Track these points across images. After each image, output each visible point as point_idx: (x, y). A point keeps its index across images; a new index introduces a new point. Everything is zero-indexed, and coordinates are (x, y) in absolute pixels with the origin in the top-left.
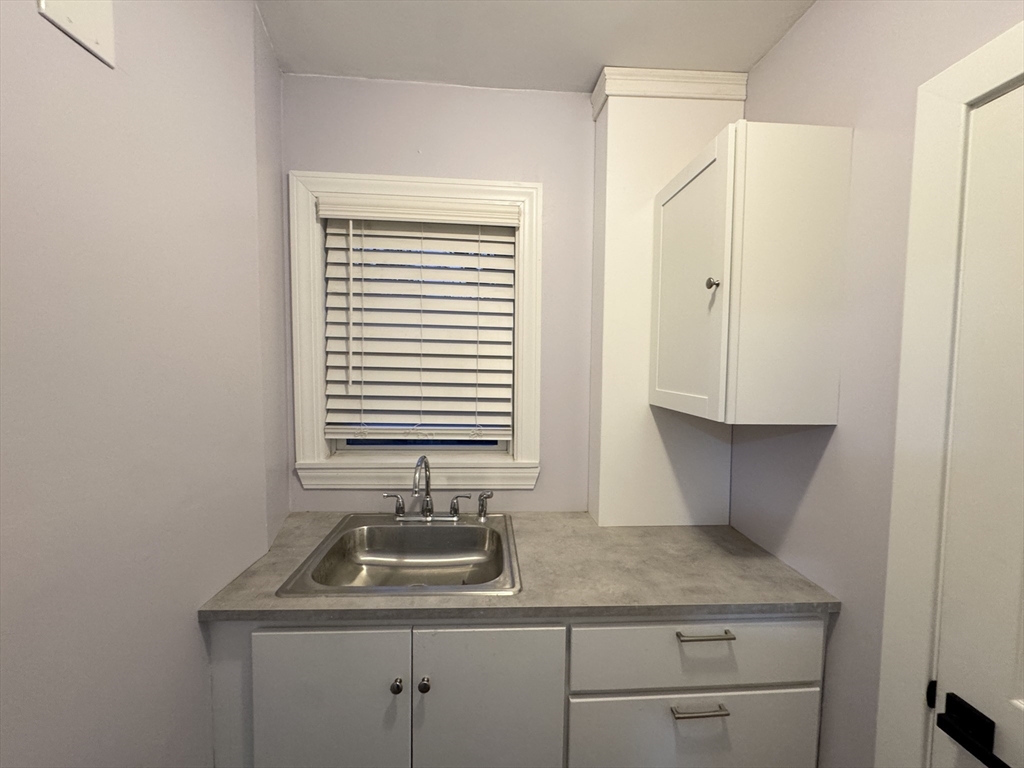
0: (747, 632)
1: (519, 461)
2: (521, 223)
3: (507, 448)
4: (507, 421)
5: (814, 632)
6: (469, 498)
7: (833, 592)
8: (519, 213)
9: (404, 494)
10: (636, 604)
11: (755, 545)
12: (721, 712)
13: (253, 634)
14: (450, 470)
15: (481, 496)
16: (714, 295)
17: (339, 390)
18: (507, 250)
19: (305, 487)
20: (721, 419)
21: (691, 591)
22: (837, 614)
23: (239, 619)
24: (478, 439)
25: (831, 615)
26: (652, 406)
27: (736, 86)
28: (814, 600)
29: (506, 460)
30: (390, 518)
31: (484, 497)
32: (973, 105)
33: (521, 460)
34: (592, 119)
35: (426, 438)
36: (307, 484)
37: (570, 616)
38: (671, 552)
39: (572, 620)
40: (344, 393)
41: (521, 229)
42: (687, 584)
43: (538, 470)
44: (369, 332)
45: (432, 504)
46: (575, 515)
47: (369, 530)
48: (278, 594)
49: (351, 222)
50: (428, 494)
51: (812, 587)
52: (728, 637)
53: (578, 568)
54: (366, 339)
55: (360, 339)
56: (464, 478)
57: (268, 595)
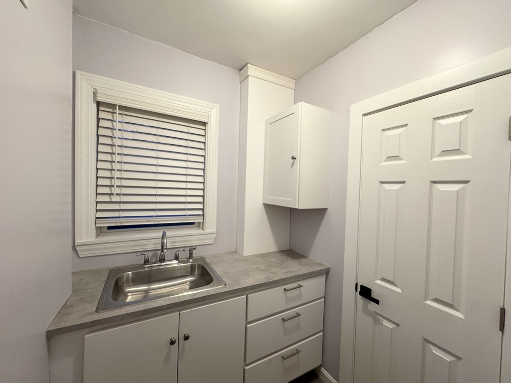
0: (305, 284)
1: (207, 231)
2: (209, 121)
3: (200, 225)
4: (200, 212)
5: (322, 279)
6: (184, 251)
7: (327, 264)
8: (209, 117)
9: (147, 253)
10: (271, 280)
11: (300, 254)
12: (298, 315)
13: (85, 336)
14: (177, 238)
15: (190, 250)
16: (294, 162)
17: (107, 198)
18: (202, 133)
19: (80, 256)
20: (297, 208)
21: (287, 272)
22: (329, 271)
23: (78, 329)
24: (187, 222)
25: (326, 272)
26: (264, 204)
27: (291, 83)
28: (323, 268)
29: (200, 231)
30: (142, 266)
31: (191, 250)
32: (364, 115)
33: (208, 230)
34: (239, 82)
35: (159, 223)
36: (81, 254)
37: (249, 290)
38: (275, 261)
39: (247, 292)
40: (109, 201)
41: (209, 124)
42: (285, 271)
43: (215, 235)
44: (125, 167)
45: (165, 256)
46: (232, 253)
47: (133, 274)
48: (97, 311)
49: (117, 106)
50: (162, 251)
51: (321, 265)
52: (300, 286)
53: (244, 272)
54: (124, 171)
55: (121, 170)
56: (180, 242)
57: (91, 314)
